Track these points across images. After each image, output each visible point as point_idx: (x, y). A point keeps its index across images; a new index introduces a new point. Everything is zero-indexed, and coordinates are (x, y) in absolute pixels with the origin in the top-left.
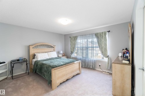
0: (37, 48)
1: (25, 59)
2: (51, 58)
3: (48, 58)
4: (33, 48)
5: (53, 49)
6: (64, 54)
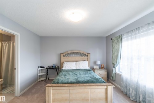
0: (67, 56)
1: (57, 66)
2: (79, 69)
3: (75, 68)
4: (64, 56)
5: (87, 57)
6: (102, 66)
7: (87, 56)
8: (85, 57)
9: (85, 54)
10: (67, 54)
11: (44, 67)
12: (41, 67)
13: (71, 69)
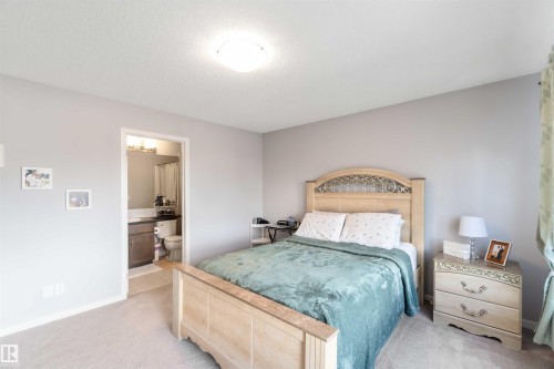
0: (328, 189)
4: (317, 190)
5: (407, 196)
6: (496, 250)
7: (409, 190)
8: (399, 196)
9: (398, 184)
10: (328, 185)
11: (266, 222)
12: (262, 221)
13: (319, 237)
